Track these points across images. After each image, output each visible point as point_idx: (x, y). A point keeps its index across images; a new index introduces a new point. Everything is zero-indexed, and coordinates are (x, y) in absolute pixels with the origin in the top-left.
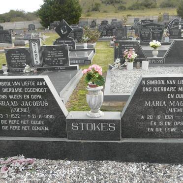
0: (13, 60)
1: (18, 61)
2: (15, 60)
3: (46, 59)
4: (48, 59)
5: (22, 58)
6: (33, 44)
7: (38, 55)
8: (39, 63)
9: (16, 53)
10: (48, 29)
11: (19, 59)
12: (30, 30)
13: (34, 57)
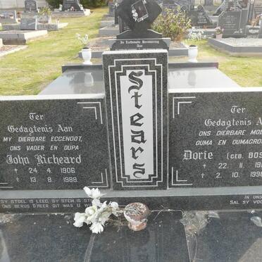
0: (14, 154)
1: (40, 159)
2: (23, 153)
3: (188, 155)
4: (198, 156)
5: (61, 145)
6: (125, 82)
7: (149, 136)
8: (150, 170)
9: (28, 124)
10: (60, 9)
11: (48, 153)
12: (28, 9)
13: (128, 144)
